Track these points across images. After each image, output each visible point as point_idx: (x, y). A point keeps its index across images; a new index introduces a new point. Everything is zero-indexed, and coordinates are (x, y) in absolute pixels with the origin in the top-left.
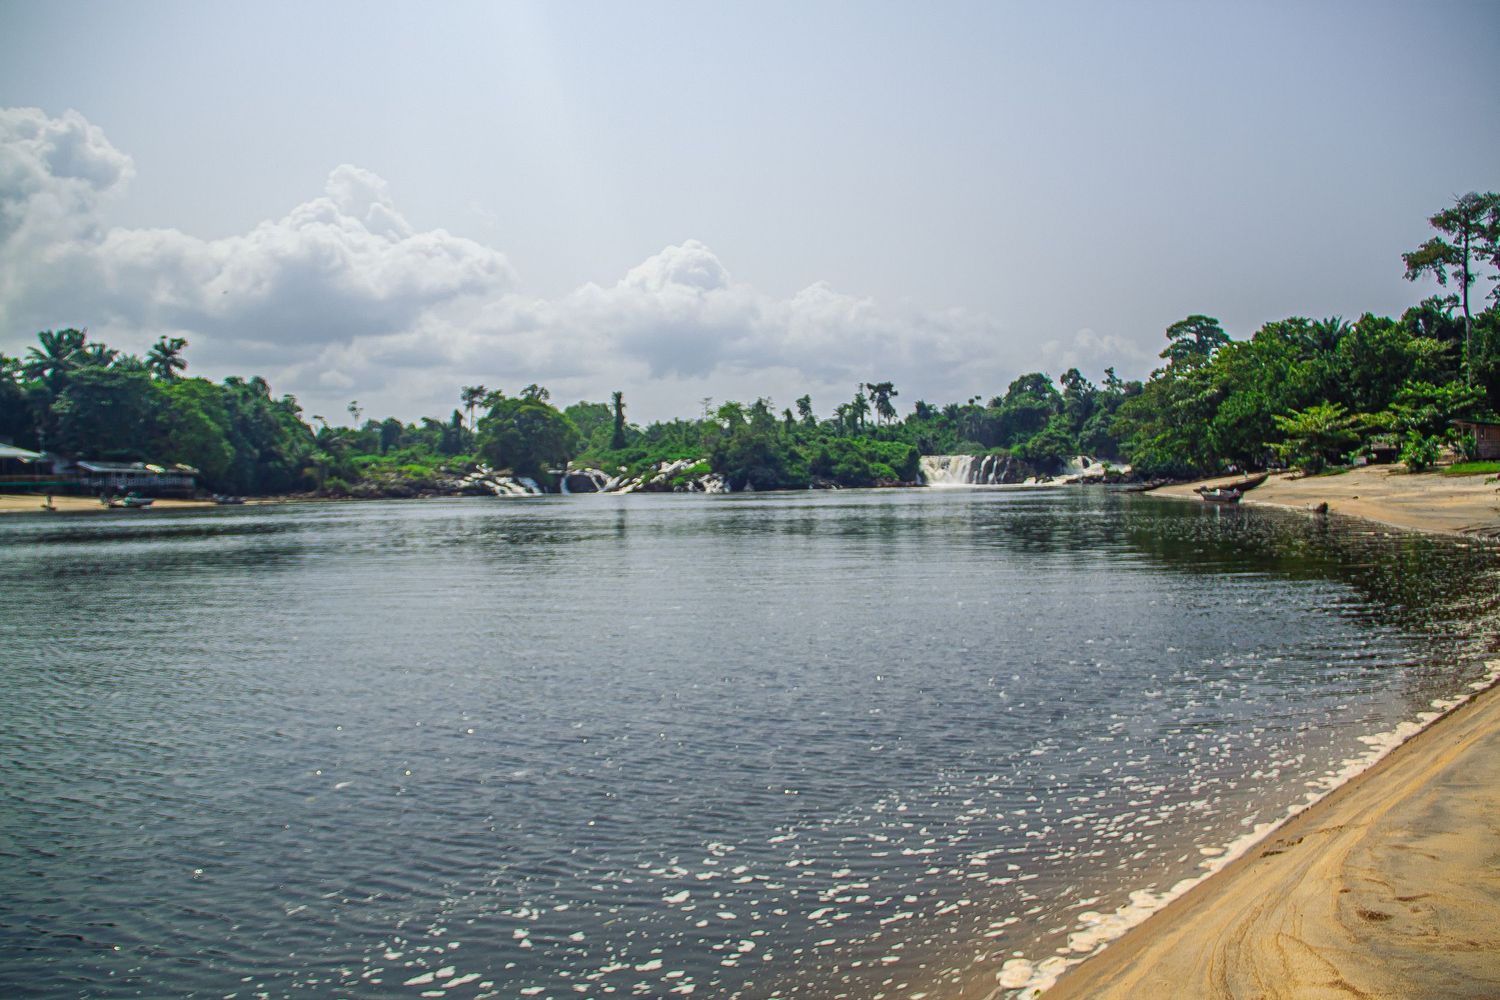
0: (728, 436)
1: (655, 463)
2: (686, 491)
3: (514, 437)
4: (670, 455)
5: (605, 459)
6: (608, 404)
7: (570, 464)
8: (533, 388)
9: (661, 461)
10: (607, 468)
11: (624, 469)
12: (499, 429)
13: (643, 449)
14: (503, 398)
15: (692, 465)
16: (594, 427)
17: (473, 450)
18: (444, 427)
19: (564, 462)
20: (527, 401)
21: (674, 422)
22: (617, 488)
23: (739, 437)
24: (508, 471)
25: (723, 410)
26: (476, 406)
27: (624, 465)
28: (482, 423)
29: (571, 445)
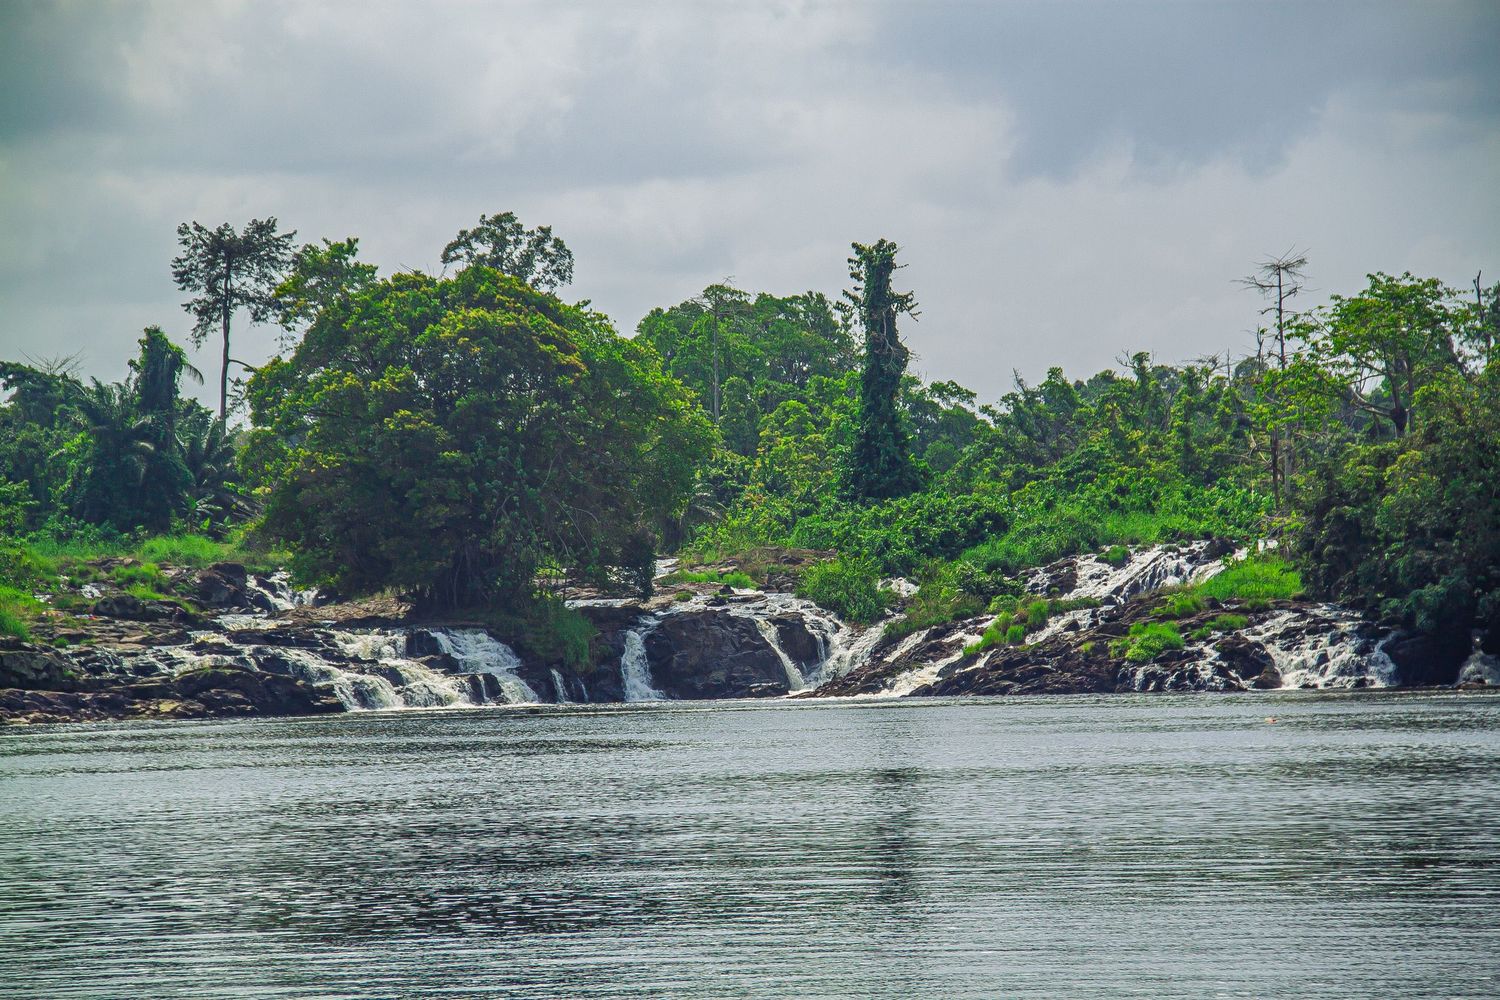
0: (1376, 433)
1: (1047, 559)
2: (1188, 683)
3: (416, 452)
4: (1111, 524)
5: (820, 544)
6: (833, 297)
7: (663, 567)
8: (501, 228)
9: (1072, 550)
10: (828, 580)
11: (904, 587)
12: (343, 413)
13: (987, 495)
14: (364, 272)
15: (1214, 568)
16: (768, 403)
17: (227, 511)
18: (97, 408)
19: (639, 558)
20: (467, 290)
21: (1128, 374)
22: (874, 676)
23: (1431, 437)
24: (387, 603)
25: (1354, 313)
26: (241, 314)
27: (904, 568)
28: (268, 386)
29: (667, 484)
